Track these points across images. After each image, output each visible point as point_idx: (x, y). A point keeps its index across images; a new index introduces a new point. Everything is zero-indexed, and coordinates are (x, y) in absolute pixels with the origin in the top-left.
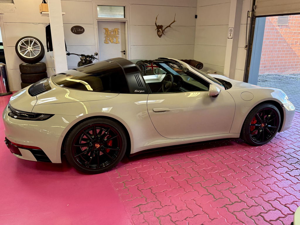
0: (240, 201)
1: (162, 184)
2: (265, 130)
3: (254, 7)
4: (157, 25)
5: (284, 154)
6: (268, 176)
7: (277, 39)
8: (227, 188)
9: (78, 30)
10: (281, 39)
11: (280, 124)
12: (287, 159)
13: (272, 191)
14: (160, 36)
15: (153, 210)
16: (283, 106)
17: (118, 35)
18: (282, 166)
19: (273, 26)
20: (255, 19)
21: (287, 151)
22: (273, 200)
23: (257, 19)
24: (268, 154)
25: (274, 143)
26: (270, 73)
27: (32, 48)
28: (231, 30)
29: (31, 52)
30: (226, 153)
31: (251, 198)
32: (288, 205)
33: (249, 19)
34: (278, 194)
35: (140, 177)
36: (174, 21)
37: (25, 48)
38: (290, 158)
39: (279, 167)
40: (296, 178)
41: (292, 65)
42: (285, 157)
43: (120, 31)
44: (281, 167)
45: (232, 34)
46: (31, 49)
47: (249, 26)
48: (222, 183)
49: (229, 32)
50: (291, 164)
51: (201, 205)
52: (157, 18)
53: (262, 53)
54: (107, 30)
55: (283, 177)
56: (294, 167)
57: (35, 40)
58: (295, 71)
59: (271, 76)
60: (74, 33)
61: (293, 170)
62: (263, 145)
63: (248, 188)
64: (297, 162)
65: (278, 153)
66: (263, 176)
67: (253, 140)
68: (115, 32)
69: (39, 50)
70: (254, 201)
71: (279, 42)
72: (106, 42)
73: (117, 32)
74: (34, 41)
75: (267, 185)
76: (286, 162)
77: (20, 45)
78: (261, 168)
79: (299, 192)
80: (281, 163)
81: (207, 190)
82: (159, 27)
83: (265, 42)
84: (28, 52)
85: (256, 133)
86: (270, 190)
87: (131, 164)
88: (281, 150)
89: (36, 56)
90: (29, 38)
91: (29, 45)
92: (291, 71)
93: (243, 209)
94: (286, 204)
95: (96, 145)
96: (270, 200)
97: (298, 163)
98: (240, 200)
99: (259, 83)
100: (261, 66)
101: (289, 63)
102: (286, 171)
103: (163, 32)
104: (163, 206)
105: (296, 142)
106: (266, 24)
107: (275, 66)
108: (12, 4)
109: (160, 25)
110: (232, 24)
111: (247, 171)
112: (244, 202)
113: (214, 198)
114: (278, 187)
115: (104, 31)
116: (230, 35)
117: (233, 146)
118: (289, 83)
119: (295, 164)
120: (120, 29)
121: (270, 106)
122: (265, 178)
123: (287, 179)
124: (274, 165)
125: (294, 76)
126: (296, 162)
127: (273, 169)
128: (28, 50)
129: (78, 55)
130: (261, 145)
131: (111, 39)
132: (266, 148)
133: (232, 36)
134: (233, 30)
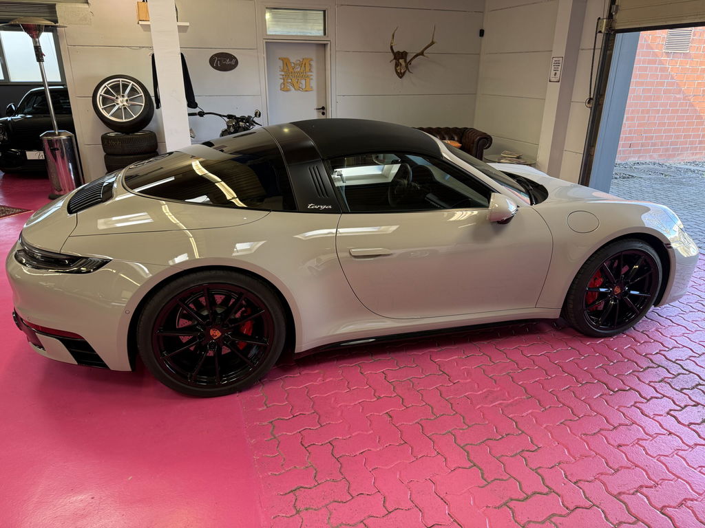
0: (547, 489)
1: (361, 432)
2: (622, 302)
3: (614, 7)
4: (395, 51)
5: (665, 363)
6: (624, 420)
7: (662, 84)
8: (518, 451)
9: (224, 62)
10: (672, 84)
11: (659, 288)
12: (672, 376)
13: (630, 464)
14: (401, 75)
15: (326, 506)
16: (671, 247)
17: (311, 72)
18: (659, 396)
19: (655, 54)
20: (615, 38)
21: (672, 355)
22: (632, 491)
23: (619, 36)
24: (626, 360)
25: (642, 332)
26: (642, 160)
27: (127, 101)
28: (557, 63)
29: (125, 108)
30: (524, 353)
31: (575, 483)
32: (669, 511)
33: (600, 36)
34: (644, 473)
35: (313, 411)
36: (433, 43)
37: (113, 101)
38: (679, 374)
39: (652, 398)
40: (694, 431)
41: (692, 143)
42: (667, 370)
43: (314, 64)
44: (656, 398)
45: (558, 73)
46: (125, 103)
47: (598, 52)
48: (507, 435)
49: (553, 67)
50: (681, 391)
51: (448, 498)
52: (393, 36)
53: (625, 116)
54: (286, 62)
55: (661, 425)
56: (690, 398)
57: (132, 82)
58: (698, 156)
59: (644, 166)
60: (217, 68)
61: (686, 406)
62: (614, 335)
63: (569, 452)
64: (697, 385)
65: (650, 359)
66: (611, 421)
67: (592, 324)
68: (303, 66)
69: (141, 106)
70: (584, 492)
71: (666, 92)
72: (284, 88)
73: (307, 65)
74: (131, 85)
75: (620, 445)
76: (670, 385)
77: (102, 94)
78: (608, 398)
79: (700, 472)
80: (657, 386)
81: (468, 453)
82: (399, 56)
83: (635, 89)
84: (119, 109)
85: (601, 307)
86: (625, 462)
87: (299, 375)
88: (658, 351)
89: (135, 117)
90: (121, 79)
91: (121, 94)
92: (689, 156)
93: (553, 515)
94: (665, 506)
95: (212, 332)
96: (624, 493)
97: (699, 387)
98: (547, 486)
99: (616, 181)
100: (621, 143)
101: (685, 137)
102: (667, 410)
103: (407, 67)
104: (355, 494)
105: (696, 331)
106: (638, 51)
107: (654, 145)
108: (86, 6)
109: (401, 51)
110: (560, 50)
111: (572, 405)
112: (557, 494)
113: (482, 477)
114: (647, 453)
115: (280, 63)
116: (555, 73)
117: (543, 335)
118: (682, 183)
119: (691, 392)
120: (314, 59)
121: (639, 246)
122: (615, 428)
123: (670, 433)
124: (638, 392)
125: (695, 168)
126: (694, 385)
127: (636, 403)
128: (118, 104)
129: (220, 115)
130: (611, 336)
131: (295, 81)
132: (621, 343)
133: (558, 75)
134: (561, 62)
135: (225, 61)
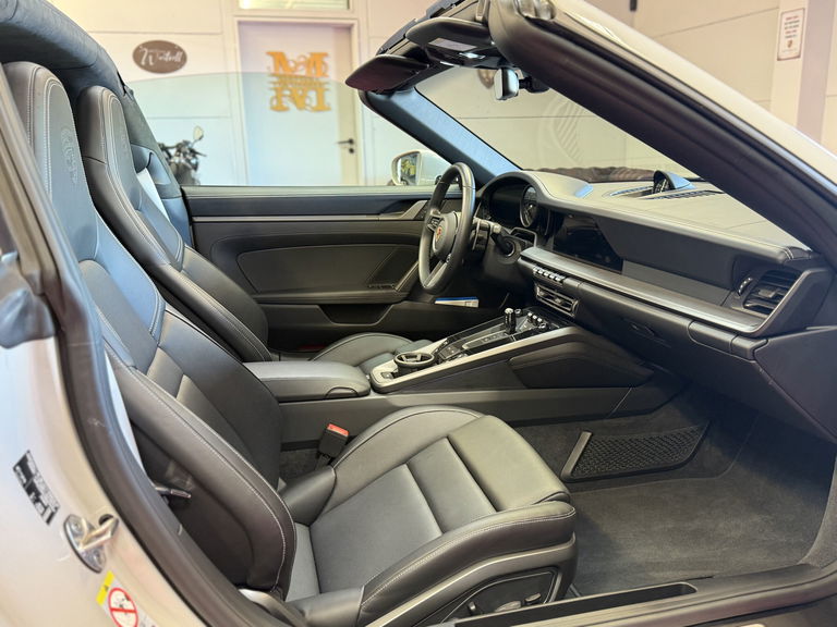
9: (160, 57)
17: (326, 76)
28: (793, 21)
45: (797, 41)
49: (783, 31)
54: (279, 59)
60: (147, 68)
68: (311, 66)
72: (279, 108)
115: (270, 62)
116: (791, 43)
120: (330, 51)
131: (296, 92)
133: (796, 45)
134: (801, 19)
135: (162, 55)
